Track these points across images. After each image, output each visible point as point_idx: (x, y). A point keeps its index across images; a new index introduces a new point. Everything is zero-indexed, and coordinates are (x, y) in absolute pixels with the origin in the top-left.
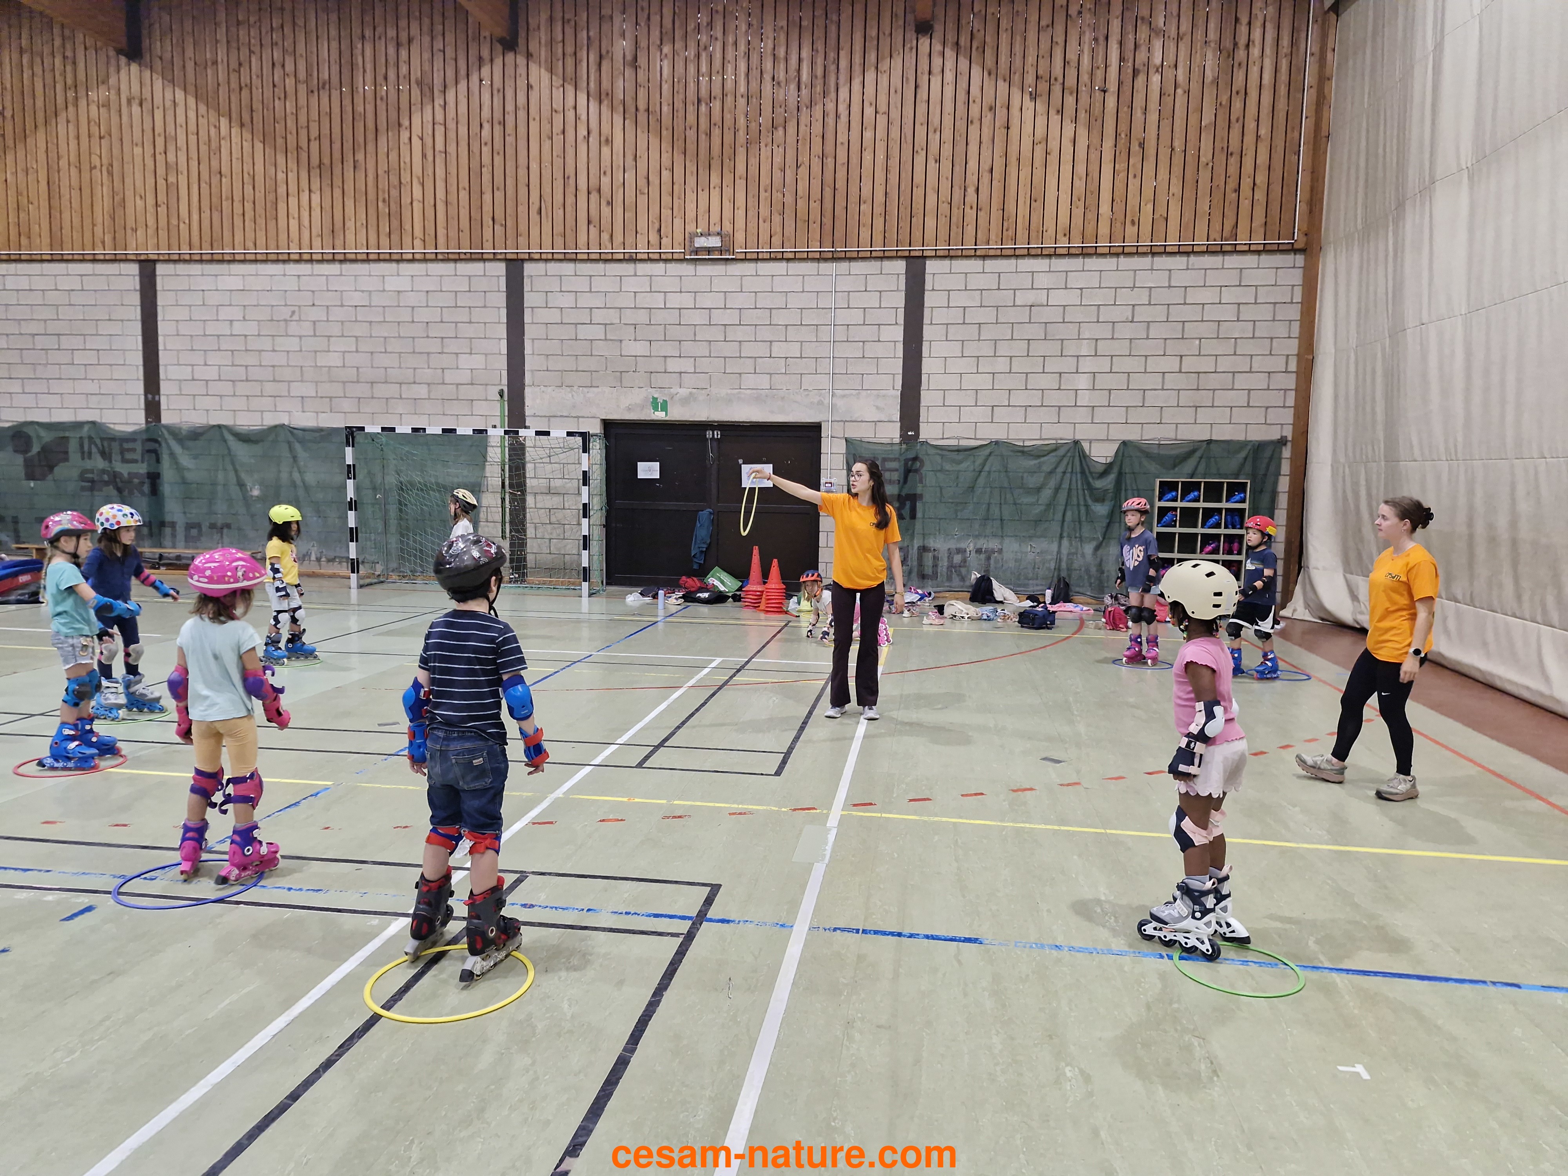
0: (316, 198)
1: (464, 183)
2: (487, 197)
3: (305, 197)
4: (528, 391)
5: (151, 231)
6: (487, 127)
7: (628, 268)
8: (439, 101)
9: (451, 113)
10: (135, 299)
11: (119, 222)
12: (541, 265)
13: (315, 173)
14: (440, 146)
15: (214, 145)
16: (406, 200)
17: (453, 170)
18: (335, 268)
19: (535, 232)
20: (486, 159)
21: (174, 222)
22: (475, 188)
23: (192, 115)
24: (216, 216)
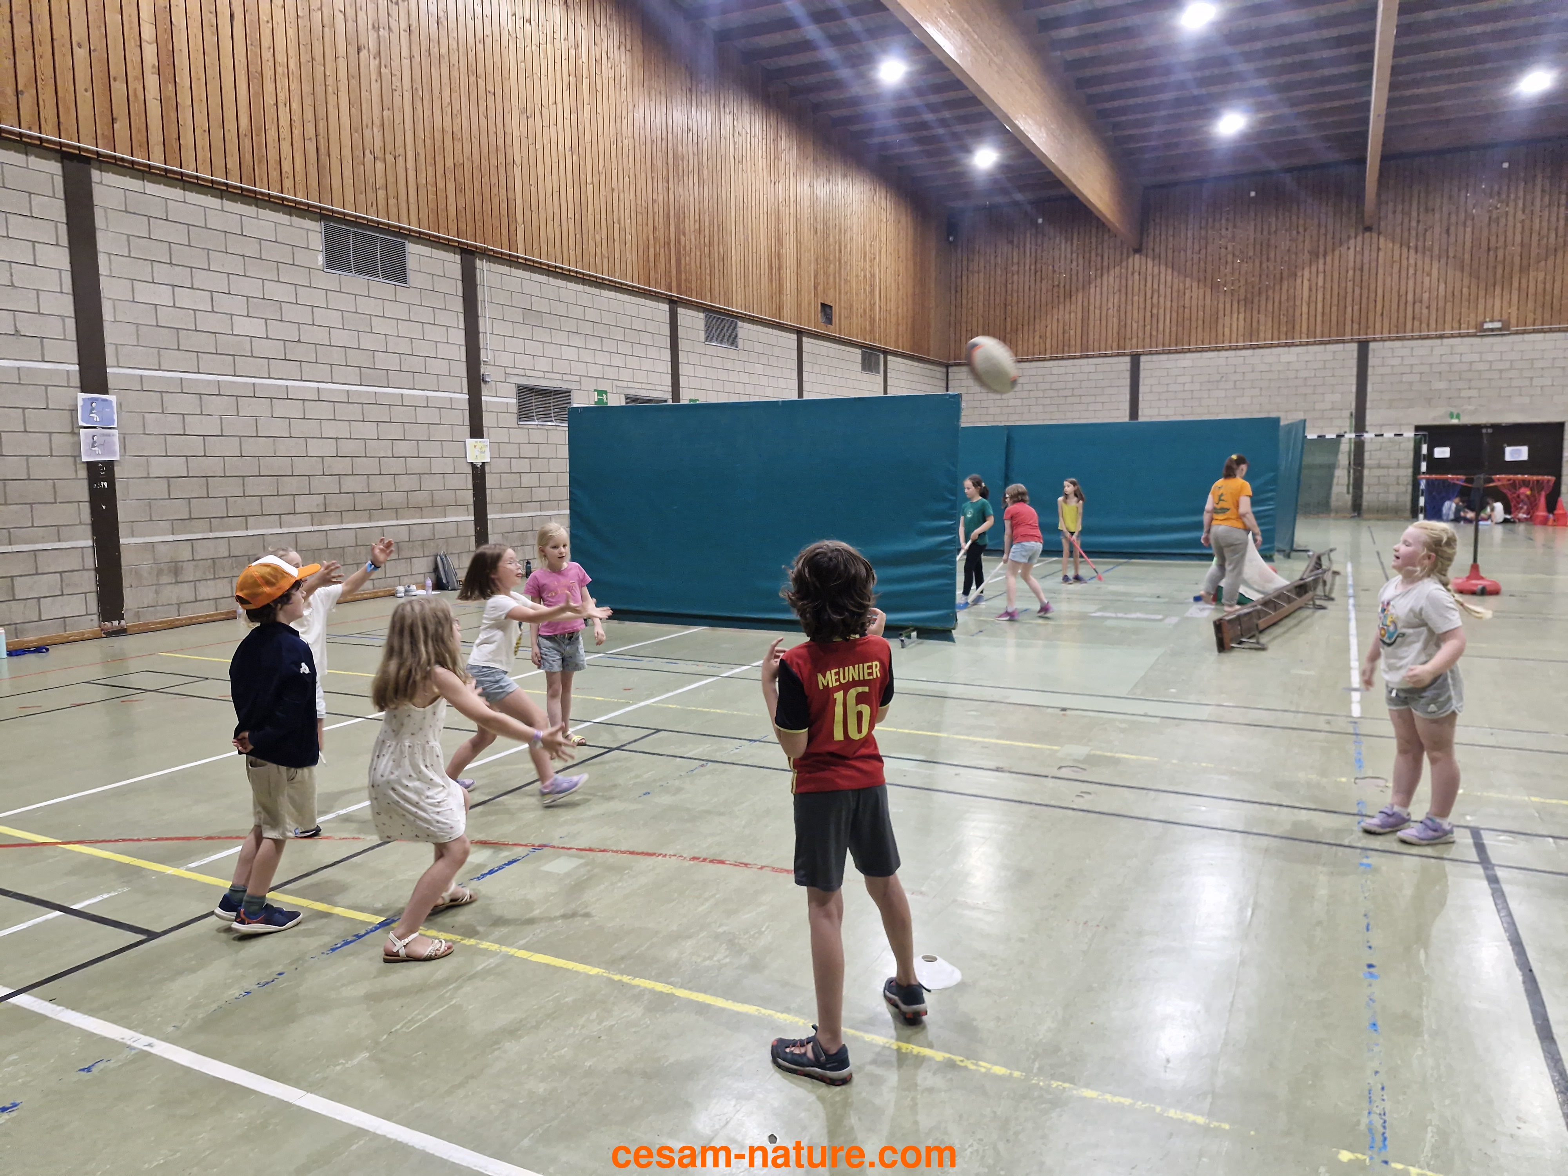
0: (1242, 316)
1: (1335, 302)
2: (1349, 310)
3: (1235, 316)
4: (1368, 412)
5: (1140, 340)
6: (1351, 273)
7: (1438, 341)
8: (1321, 261)
9: (1328, 267)
10: (1127, 375)
11: (1122, 334)
12: (1381, 343)
13: (1242, 303)
14: (1320, 284)
15: (1181, 293)
16: (1298, 314)
17: (1328, 297)
18: (1249, 352)
19: (1378, 325)
20: (1350, 290)
21: (1154, 333)
22: (1342, 304)
23: (1169, 278)
24: (1180, 329)
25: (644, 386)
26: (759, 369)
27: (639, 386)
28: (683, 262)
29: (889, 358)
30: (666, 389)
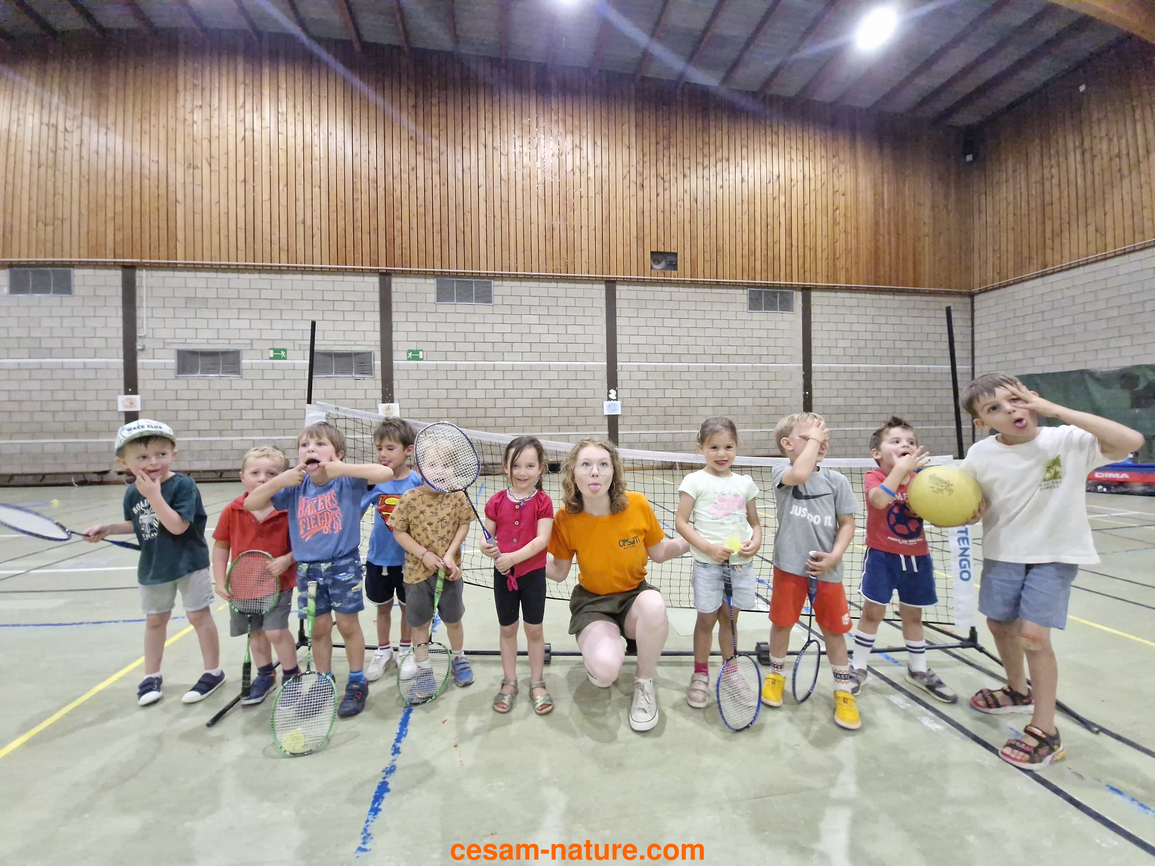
25: (337, 343)
26: (534, 319)
27: (333, 343)
28: (398, 241)
29: (814, 294)
30: (373, 343)
